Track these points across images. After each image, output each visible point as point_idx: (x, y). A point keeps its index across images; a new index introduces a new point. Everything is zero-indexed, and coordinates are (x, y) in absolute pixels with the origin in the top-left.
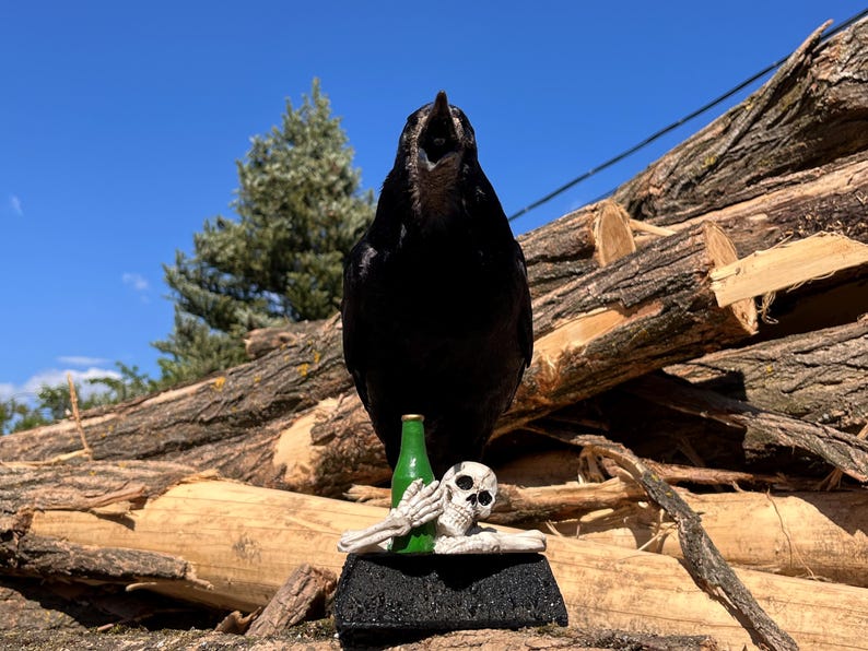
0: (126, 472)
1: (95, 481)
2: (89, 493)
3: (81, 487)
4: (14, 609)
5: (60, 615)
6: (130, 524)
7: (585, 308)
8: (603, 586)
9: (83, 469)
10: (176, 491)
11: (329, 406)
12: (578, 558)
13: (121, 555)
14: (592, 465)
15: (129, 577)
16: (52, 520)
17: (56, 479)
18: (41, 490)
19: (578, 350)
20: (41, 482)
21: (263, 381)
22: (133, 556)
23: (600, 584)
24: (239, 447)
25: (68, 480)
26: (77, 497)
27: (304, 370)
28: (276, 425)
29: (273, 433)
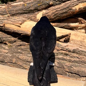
0: (17, 19)
1: (13, 20)
2: (13, 22)
3: (11, 21)
4: (4, 35)
5: (10, 36)
6: (20, 27)
7: (83, 2)
8: (84, 39)
9: (11, 18)
10: (25, 23)
11: (44, 11)
12: (80, 35)
13: (20, 31)
14: (80, 21)
15: (21, 34)
16: (8, 25)
17: (7, 19)
18: (6, 21)
19: (81, 8)
20: (5, 19)
21: (33, 6)
22: (21, 31)
23: (83, 39)
24: (31, 15)
25: (9, 20)
26: (12, 23)
27: (39, 5)
28: (36, 13)
29: (36, 14)
